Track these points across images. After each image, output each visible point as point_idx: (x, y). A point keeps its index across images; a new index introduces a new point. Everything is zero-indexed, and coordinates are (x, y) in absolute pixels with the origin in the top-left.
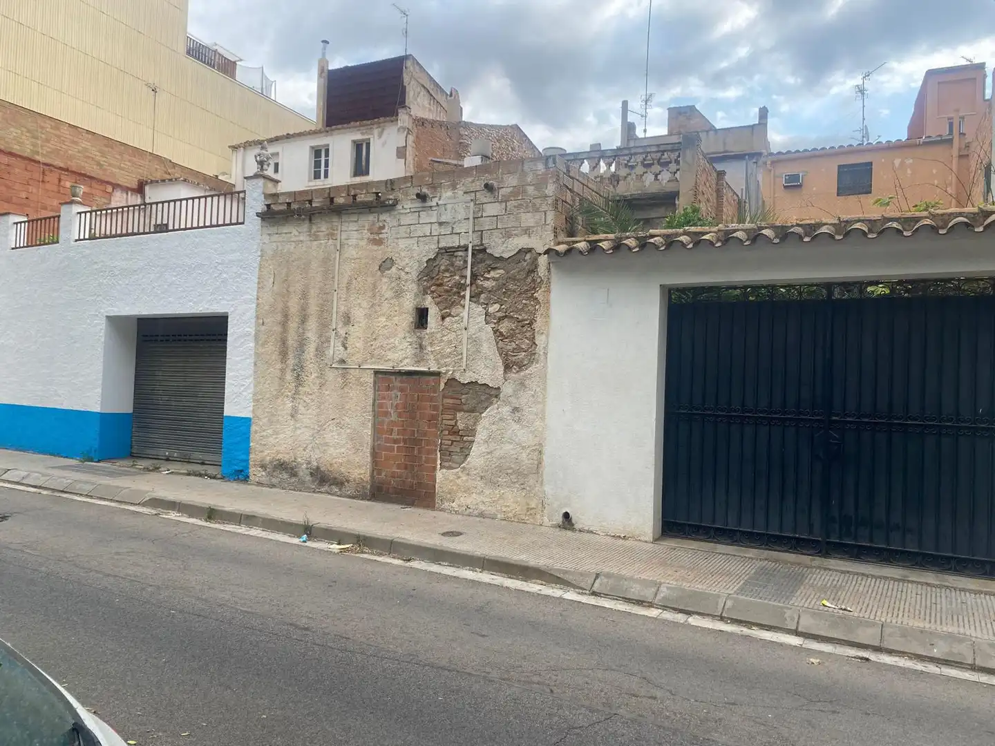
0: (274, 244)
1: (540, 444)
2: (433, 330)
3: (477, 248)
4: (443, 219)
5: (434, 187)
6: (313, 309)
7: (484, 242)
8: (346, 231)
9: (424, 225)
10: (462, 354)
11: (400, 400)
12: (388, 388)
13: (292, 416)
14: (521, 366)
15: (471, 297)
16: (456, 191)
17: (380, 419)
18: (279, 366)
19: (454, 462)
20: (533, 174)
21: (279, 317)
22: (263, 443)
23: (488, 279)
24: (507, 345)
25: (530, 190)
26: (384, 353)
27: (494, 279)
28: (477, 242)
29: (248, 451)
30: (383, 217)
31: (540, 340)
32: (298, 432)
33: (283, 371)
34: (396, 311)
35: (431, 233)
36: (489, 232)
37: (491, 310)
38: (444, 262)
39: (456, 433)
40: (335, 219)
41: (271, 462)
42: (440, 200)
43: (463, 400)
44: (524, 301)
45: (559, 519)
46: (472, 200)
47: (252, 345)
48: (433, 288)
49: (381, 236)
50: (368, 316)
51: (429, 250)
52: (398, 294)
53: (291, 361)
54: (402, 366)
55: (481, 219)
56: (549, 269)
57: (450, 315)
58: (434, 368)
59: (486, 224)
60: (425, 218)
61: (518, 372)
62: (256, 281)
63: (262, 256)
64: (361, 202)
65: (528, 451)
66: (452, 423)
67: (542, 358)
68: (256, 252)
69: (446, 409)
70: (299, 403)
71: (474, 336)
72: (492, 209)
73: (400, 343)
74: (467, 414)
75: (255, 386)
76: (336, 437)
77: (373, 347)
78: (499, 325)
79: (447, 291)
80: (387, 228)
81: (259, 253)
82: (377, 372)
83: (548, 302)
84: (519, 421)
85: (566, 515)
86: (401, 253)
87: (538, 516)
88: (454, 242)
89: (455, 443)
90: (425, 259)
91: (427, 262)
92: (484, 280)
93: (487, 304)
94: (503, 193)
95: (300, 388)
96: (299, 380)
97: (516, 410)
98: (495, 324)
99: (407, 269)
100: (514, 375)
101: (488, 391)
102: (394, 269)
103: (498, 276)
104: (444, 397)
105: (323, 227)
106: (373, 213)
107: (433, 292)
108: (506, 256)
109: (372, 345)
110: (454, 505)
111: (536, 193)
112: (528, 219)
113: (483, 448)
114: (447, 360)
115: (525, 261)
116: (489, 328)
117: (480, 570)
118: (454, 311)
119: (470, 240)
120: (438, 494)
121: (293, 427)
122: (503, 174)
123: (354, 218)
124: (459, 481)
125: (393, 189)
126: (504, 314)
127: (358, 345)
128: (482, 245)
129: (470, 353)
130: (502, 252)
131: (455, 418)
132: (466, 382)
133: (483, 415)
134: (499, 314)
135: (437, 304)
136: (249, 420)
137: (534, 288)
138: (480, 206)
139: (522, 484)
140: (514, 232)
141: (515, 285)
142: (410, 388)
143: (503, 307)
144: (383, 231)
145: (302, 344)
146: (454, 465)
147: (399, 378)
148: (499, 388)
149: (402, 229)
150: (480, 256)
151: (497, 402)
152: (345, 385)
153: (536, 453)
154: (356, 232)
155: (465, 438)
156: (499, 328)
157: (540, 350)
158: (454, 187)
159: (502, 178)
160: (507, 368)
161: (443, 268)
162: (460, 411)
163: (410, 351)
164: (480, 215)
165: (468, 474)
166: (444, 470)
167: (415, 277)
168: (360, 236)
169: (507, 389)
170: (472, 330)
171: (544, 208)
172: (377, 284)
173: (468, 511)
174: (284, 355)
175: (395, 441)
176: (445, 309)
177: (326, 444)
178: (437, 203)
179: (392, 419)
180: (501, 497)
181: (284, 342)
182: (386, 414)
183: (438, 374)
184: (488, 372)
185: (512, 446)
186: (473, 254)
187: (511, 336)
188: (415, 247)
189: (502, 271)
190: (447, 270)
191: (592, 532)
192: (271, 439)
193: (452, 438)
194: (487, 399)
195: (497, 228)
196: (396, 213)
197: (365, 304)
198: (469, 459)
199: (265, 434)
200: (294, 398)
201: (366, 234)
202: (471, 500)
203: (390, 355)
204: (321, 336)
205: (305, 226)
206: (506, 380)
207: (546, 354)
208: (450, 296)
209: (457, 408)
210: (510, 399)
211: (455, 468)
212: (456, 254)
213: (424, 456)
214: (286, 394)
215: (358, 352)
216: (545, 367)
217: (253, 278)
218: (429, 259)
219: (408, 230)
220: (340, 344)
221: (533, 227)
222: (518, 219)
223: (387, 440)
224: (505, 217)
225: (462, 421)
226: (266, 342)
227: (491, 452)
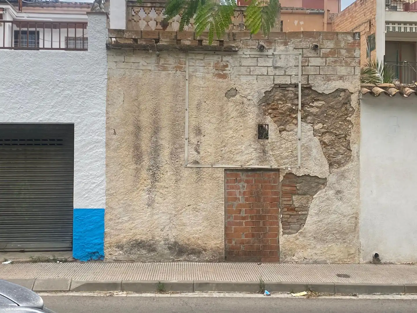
0: (122, 70)
1: (357, 213)
2: (273, 140)
3: (305, 86)
4: (278, 64)
5: (270, 42)
6: (165, 122)
7: (310, 82)
8: (193, 66)
9: (261, 67)
10: (297, 156)
11: (246, 189)
12: (236, 181)
13: (149, 205)
14: (339, 164)
15: (302, 118)
16: (287, 46)
17: (230, 203)
18: (134, 166)
19: (292, 229)
20: (345, 42)
21: (131, 128)
22: (118, 228)
23: (312, 107)
24: (329, 150)
25: (343, 52)
26: (232, 156)
27: (317, 107)
28: (305, 82)
29: (102, 235)
30: (225, 59)
31: (354, 147)
32: (156, 217)
33: (137, 170)
34: (241, 126)
35: (267, 73)
36: (314, 76)
37: (316, 127)
38: (278, 94)
39: (293, 209)
40: (182, 56)
41: (128, 243)
42: (275, 51)
43: (297, 187)
44: (340, 122)
45: (370, 258)
46: (300, 54)
47: (103, 150)
48: (270, 111)
49: (224, 72)
50: (218, 129)
51: (267, 85)
52: (243, 114)
53: (146, 162)
54: (249, 165)
55: (307, 67)
56: (359, 103)
57: (284, 130)
58: (275, 167)
59: (311, 71)
60: (262, 62)
61: (338, 168)
62: (105, 98)
63: (109, 79)
64: (206, 46)
65: (348, 218)
66: (291, 203)
67: (356, 158)
68: (102, 75)
69: (285, 194)
70: (155, 195)
71: (306, 145)
72: (316, 61)
73: (246, 149)
74: (300, 197)
75: (107, 183)
76: (193, 218)
77: (223, 152)
78: (323, 137)
79: (281, 113)
80: (229, 66)
81: (106, 77)
82: (226, 170)
83: (359, 124)
84: (341, 199)
85: (376, 255)
86: (243, 85)
87: (356, 258)
88: (287, 81)
89: (292, 216)
90: (263, 91)
91: (265, 93)
92: (310, 107)
93: (313, 123)
94: (324, 52)
95: (156, 183)
96: (154, 178)
97: (338, 192)
98: (320, 136)
99: (249, 97)
100: (336, 170)
101: (317, 180)
102: (238, 96)
103: (320, 105)
104: (283, 185)
105: (171, 61)
106: (218, 55)
107: (270, 114)
108: (327, 92)
109: (222, 150)
110: (294, 258)
111: (347, 54)
112: (342, 70)
113: (315, 219)
114: (285, 161)
115: (340, 97)
116: (316, 139)
117: (404, 293)
118: (288, 127)
119: (300, 81)
120: (282, 252)
121: (149, 213)
122: (322, 39)
123: (201, 57)
124: (297, 242)
125: (234, 40)
126: (326, 130)
127: (209, 150)
128: (308, 84)
129: (303, 156)
130: (324, 91)
131: (292, 199)
132: (301, 175)
133: (314, 197)
134: (323, 130)
135: (275, 122)
136: (103, 210)
137: (347, 114)
138: (306, 59)
139: (344, 239)
140: (332, 78)
141: (334, 112)
142: (255, 180)
143: (324, 125)
144: (226, 69)
145: (156, 150)
146: (293, 231)
147: (245, 174)
148: (326, 179)
149: (243, 69)
150: (307, 91)
151: (324, 187)
152: (199, 180)
153: (354, 219)
154: (202, 67)
155: (300, 213)
156: (323, 139)
157: (354, 153)
158: (286, 44)
159: (322, 42)
160: (331, 165)
161: (277, 98)
162: (295, 194)
163: (255, 155)
164: (306, 64)
165: (304, 237)
166: (286, 235)
167: (256, 103)
168: (206, 71)
169: (332, 179)
170: (304, 141)
171: (353, 64)
172: (225, 107)
173: (305, 260)
174: (138, 157)
175: (244, 218)
176: (280, 126)
177: (184, 225)
178: (273, 54)
179: (241, 202)
180: (329, 249)
181: (137, 148)
182: (236, 199)
183: (278, 170)
184: (317, 168)
185: (336, 216)
186: (302, 89)
187: (332, 144)
188: (255, 82)
189: (323, 102)
190: (280, 99)
191: (392, 263)
192: (127, 224)
193: (290, 213)
194: (317, 186)
195: (319, 74)
196: (238, 56)
197: (214, 120)
198: (305, 226)
199: (120, 220)
200: (150, 191)
201: (212, 70)
202: (308, 253)
203: (238, 158)
204: (174, 143)
205: (153, 60)
206: (331, 173)
207: (358, 156)
208: (283, 117)
209: (294, 193)
210: (334, 185)
211: (294, 233)
212: (287, 89)
213: (268, 227)
214: (141, 188)
215: (210, 155)
216: (358, 164)
217: (100, 96)
218: (266, 91)
219: (248, 70)
220: (193, 150)
221: (346, 76)
222: (334, 70)
223: (236, 218)
224: (325, 67)
225: (297, 201)
226: (118, 148)
227: (321, 221)
